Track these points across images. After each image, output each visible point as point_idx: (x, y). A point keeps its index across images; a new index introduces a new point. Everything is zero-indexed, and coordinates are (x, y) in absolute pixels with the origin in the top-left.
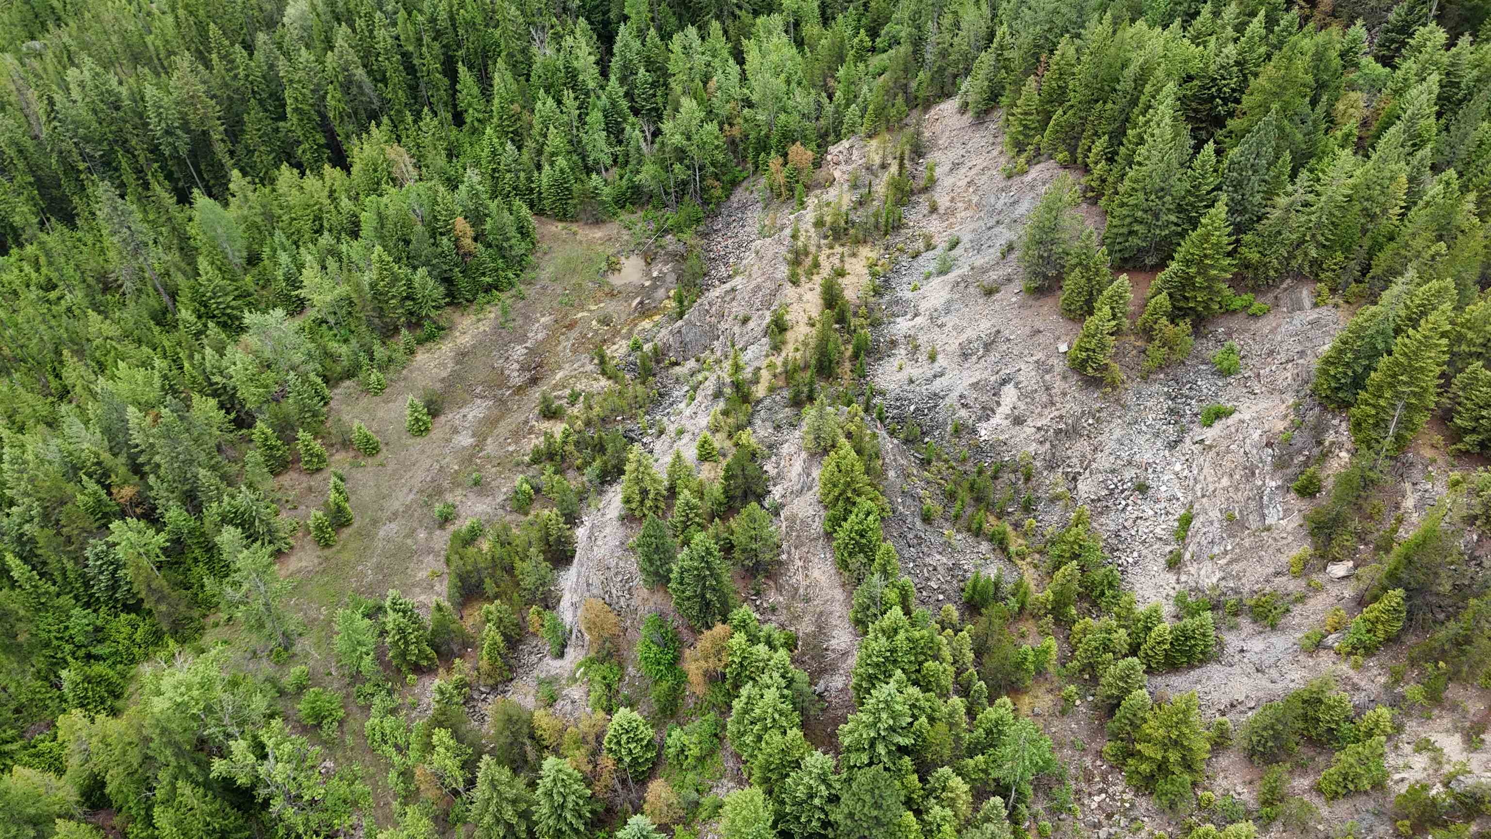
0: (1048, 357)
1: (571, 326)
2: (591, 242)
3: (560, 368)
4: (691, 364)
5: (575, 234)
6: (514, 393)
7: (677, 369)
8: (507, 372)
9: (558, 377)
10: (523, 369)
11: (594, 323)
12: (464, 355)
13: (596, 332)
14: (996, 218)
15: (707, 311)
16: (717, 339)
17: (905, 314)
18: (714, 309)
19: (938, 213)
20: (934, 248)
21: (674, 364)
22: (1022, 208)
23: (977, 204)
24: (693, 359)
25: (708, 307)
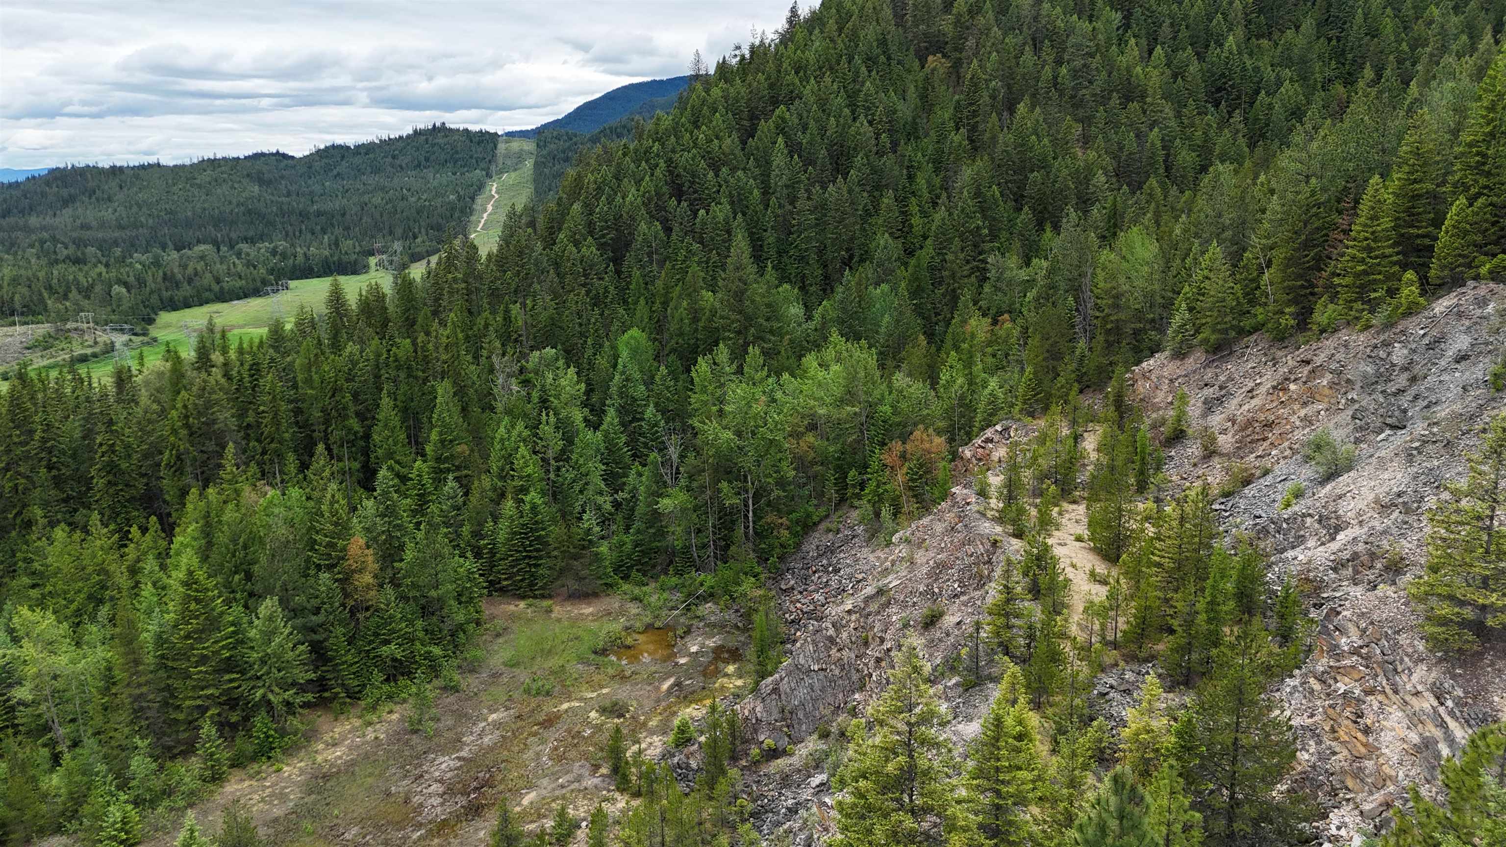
1: (549, 722)
2: (574, 621)
3: (531, 787)
4: (811, 745)
5: (549, 611)
6: (430, 834)
7: (781, 763)
8: (416, 800)
9: (526, 801)
10: (450, 791)
11: (593, 714)
12: (326, 777)
13: (598, 728)
14: (1406, 375)
15: (832, 640)
16: (862, 688)
17: (1301, 540)
18: (844, 635)
19: (1221, 455)
20: (1266, 473)
21: (774, 754)
22: (1461, 342)
23: (1332, 385)
24: (815, 736)
25: (831, 632)
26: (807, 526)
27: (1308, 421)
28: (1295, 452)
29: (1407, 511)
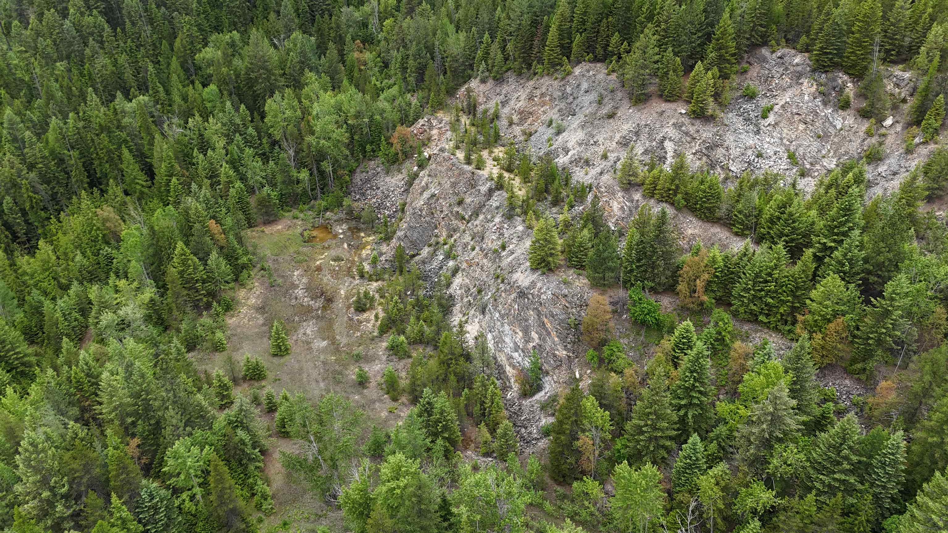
0: (678, 119)
1: (319, 269)
3: (339, 289)
4: (427, 250)
6: (324, 311)
8: (305, 304)
9: (343, 293)
10: (314, 298)
11: (332, 262)
13: (339, 266)
14: (572, 97)
15: (420, 215)
16: (436, 228)
17: (558, 156)
18: (424, 213)
19: (515, 124)
20: (536, 132)
21: (413, 256)
22: (585, 86)
23: (550, 100)
24: (426, 247)
25: (420, 213)
26: (352, 172)
27: (545, 112)
28: (543, 124)
29: (587, 145)
